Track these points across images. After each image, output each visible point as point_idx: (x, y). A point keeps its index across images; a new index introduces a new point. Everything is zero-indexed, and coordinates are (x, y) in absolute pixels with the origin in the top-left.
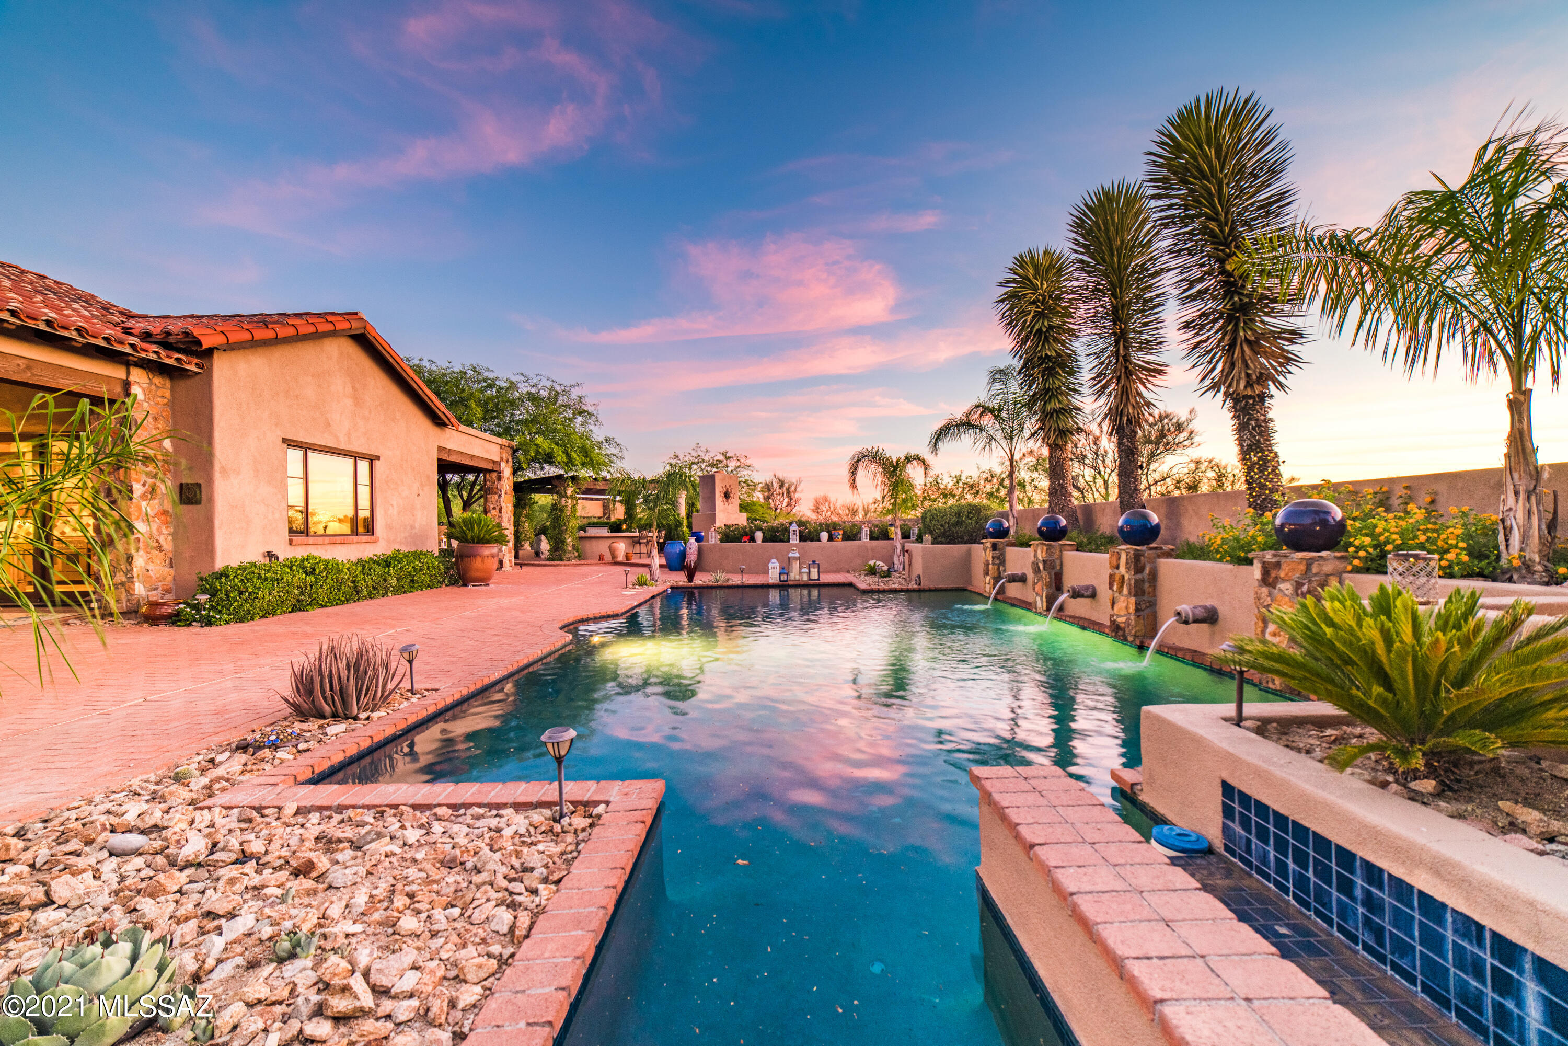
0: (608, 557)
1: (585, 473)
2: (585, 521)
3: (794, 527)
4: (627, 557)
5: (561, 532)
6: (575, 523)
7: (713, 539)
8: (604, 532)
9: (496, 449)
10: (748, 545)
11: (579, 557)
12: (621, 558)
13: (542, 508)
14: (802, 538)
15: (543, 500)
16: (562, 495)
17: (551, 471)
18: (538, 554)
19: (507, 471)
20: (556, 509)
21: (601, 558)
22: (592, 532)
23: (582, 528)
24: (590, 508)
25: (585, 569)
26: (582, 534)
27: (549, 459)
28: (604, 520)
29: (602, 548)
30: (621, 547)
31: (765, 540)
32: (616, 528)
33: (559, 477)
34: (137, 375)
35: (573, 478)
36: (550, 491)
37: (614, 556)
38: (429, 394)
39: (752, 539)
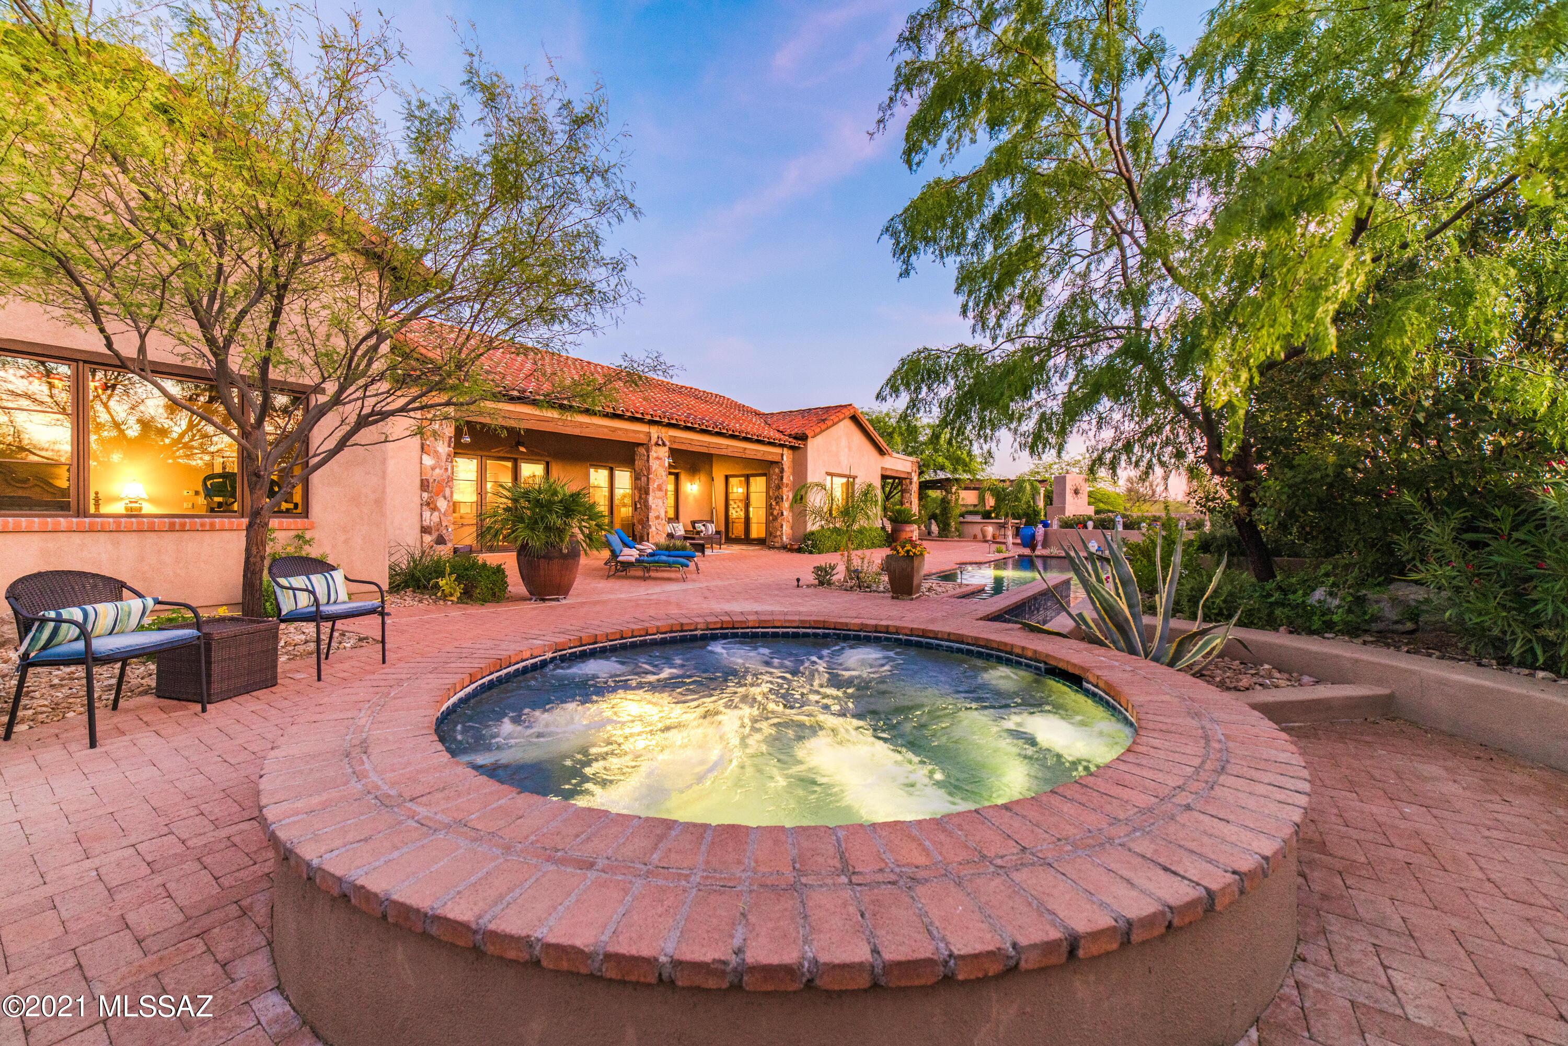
0: (980, 536)
1: (966, 476)
2: (964, 509)
3: (1119, 519)
4: (994, 537)
5: (947, 518)
6: (957, 512)
7: (1055, 525)
8: (978, 519)
9: (909, 464)
10: (1081, 531)
11: (959, 536)
12: (989, 537)
13: (934, 500)
14: (1126, 527)
15: (934, 494)
16: (948, 492)
17: (941, 475)
18: (929, 533)
19: (915, 478)
20: (944, 502)
21: (975, 537)
22: (970, 518)
23: (962, 515)
24: (969, 498)
25: (963, 544)
26: (961, 519)
27: (942, 468)
28: (980, 508)
29: (976, 530)
30: (990, 530)
31: (1095, 527)
32: (987, 515)
33: (948, 480)
34: (786, 451)
35: (956, 480)
36: (938, 488)
37: (984, 536)
38: (870, 428)
39: (1085, 527)
